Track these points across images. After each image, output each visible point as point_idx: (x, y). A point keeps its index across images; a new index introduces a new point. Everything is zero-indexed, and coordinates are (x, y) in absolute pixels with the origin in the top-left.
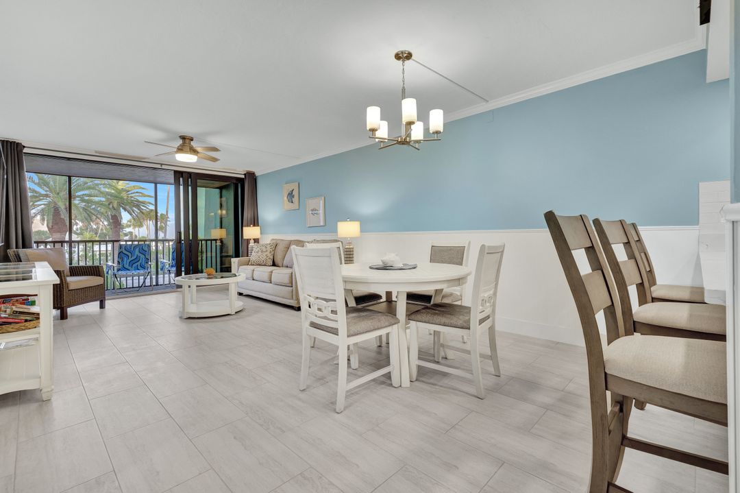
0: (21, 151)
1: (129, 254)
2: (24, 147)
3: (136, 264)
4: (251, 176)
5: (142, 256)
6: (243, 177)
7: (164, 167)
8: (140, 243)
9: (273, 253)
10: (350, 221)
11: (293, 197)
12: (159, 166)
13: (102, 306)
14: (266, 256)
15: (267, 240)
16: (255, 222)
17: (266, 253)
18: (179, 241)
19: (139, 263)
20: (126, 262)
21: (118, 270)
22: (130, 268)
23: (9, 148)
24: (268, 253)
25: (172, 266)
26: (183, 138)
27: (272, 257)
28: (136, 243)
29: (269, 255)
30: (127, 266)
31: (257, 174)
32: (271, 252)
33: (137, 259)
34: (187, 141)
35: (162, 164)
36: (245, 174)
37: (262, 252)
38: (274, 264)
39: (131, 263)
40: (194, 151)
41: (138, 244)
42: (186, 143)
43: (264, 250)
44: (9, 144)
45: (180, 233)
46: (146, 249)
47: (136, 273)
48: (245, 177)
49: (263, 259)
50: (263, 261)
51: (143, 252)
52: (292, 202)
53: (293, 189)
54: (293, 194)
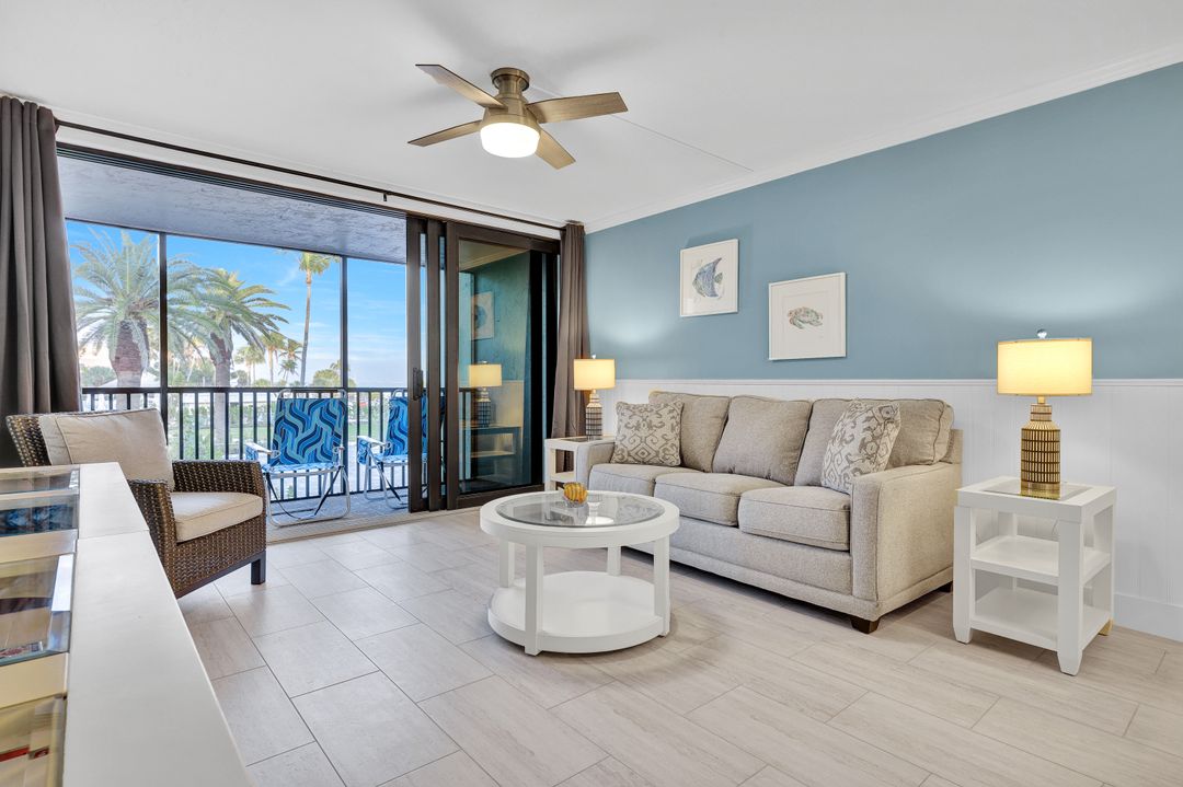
0: (51, 133)
1: (299, 423)
2: (58, 123)
3: (313, 448)
4: (574, 232)
5: (327, 429)
6: (556, 235)
7: (393, 202)
8: (326, 396)
9: (677, 430)
10: (1048, 337)
11: (719, 279)
12: (377, 199)
13: (258, 578)
14: (663, 439)
15: (639, 393)
17: (659, 433)
18: (417, 391)
19: (318, 446)
20: (292, 442)
21: (274, 463)
22: (299, 457)
23: (17, 117)
24: (666, 430)
25: (389, 453)
26: (502, 77)
27: (677, 442)
28: (312, 396)
29: (671, 435)
30: (292, 453)
31: (588, 231)
32: (673, 429)
33: (316, 436)
34: (515, 85)
35: (386, 193)
36: (563, 230)
37: (650, 426)
38: (683, 465)
39: (303, 446)
40: (534, 115)
41: (320, 400)
42: (511, 91)
43: (656, 421)
44: (17, 111)
45: (420, 373)
46: (335, 410)
47: (314, 468)
48: (563, 236)
49: (656, 448)
50: (657, 453)
51: (328, 417)
52: (714, 294)
53: (720, 260)
54: (717, 273)
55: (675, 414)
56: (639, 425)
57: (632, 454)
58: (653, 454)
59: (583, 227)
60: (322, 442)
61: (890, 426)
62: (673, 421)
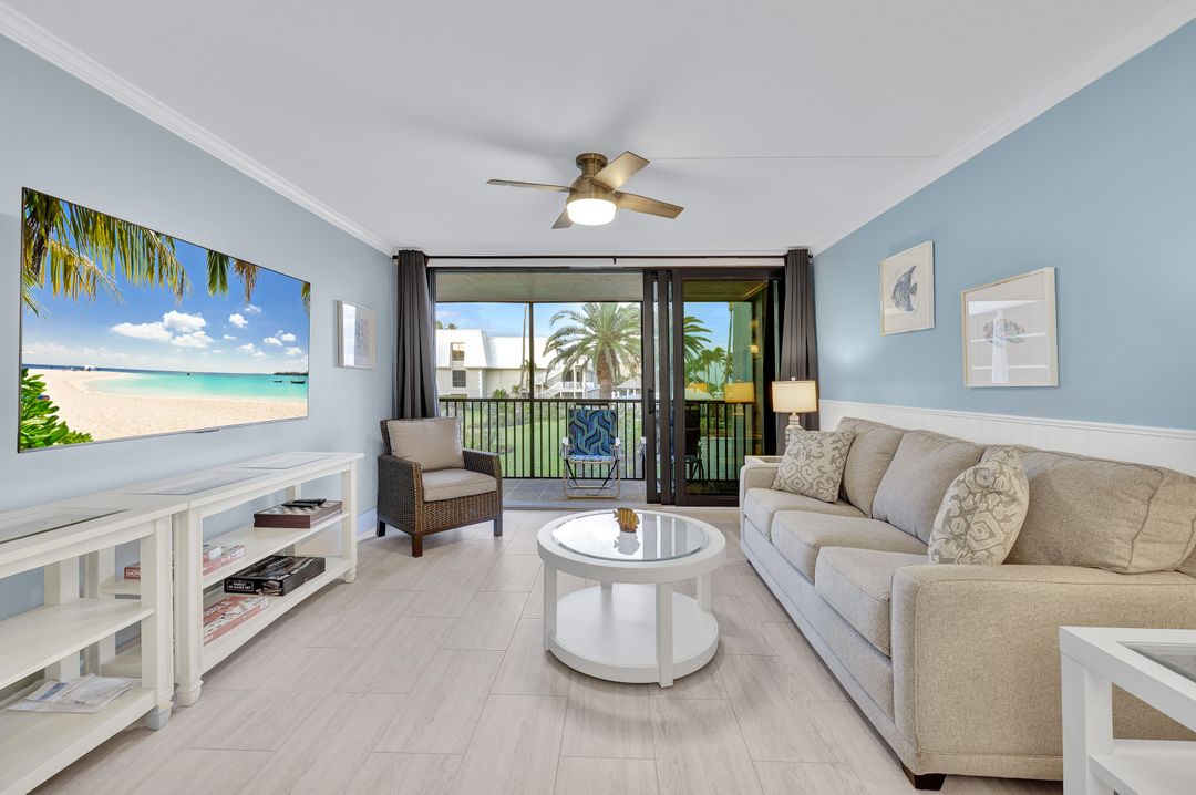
0: (421, 264)
1: (585, 427)
2: (426, 258)
3: (596, 444)
4: (800, 259)
5: (604, 431)
6: (781, 262)
7: (621, 263)
9: (840, 463)
11: (913, 290)
12: (609, 263)
13: (498, 533)
14: (819, 470)
16: (808, 369)
17: (816, 464)
19: (599, 443)
20: (581, 439)
21: (571, 453)
22: (586, 450)
24: (825, 462)
26: (583, 161)
27: (837, 477)
28: (596, 408)
29: (829, 468)
30: (582, 447)
31: (815, 251)
32: (833, 461)
33: (596, 437)
34: (592, 166)
35: (615, 258)
36: (785, 257)
37: (808, 457)
38: (843, 497)
39: (590, 442)
40: (604, 190)
41: (599, 410)
42: (589, 173)
43: (815, 452)
46: (609, 418)
47: (596, 458)
48: (786, 262)
49: (810, 479)
50: (811, 484)
51: (604, 424)
52: (910, 308)
53: (914, 268)
54: (912, 284)
55: (839, 445)
56: (798, 452)
57: (788, 482)
58: (807, 486)
59: (806, 251)
60: (601, 441)
61: (992, 499)
62: (836, 453)
